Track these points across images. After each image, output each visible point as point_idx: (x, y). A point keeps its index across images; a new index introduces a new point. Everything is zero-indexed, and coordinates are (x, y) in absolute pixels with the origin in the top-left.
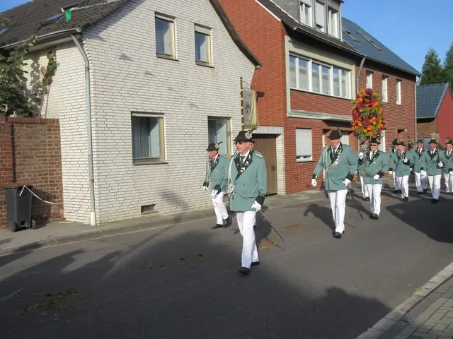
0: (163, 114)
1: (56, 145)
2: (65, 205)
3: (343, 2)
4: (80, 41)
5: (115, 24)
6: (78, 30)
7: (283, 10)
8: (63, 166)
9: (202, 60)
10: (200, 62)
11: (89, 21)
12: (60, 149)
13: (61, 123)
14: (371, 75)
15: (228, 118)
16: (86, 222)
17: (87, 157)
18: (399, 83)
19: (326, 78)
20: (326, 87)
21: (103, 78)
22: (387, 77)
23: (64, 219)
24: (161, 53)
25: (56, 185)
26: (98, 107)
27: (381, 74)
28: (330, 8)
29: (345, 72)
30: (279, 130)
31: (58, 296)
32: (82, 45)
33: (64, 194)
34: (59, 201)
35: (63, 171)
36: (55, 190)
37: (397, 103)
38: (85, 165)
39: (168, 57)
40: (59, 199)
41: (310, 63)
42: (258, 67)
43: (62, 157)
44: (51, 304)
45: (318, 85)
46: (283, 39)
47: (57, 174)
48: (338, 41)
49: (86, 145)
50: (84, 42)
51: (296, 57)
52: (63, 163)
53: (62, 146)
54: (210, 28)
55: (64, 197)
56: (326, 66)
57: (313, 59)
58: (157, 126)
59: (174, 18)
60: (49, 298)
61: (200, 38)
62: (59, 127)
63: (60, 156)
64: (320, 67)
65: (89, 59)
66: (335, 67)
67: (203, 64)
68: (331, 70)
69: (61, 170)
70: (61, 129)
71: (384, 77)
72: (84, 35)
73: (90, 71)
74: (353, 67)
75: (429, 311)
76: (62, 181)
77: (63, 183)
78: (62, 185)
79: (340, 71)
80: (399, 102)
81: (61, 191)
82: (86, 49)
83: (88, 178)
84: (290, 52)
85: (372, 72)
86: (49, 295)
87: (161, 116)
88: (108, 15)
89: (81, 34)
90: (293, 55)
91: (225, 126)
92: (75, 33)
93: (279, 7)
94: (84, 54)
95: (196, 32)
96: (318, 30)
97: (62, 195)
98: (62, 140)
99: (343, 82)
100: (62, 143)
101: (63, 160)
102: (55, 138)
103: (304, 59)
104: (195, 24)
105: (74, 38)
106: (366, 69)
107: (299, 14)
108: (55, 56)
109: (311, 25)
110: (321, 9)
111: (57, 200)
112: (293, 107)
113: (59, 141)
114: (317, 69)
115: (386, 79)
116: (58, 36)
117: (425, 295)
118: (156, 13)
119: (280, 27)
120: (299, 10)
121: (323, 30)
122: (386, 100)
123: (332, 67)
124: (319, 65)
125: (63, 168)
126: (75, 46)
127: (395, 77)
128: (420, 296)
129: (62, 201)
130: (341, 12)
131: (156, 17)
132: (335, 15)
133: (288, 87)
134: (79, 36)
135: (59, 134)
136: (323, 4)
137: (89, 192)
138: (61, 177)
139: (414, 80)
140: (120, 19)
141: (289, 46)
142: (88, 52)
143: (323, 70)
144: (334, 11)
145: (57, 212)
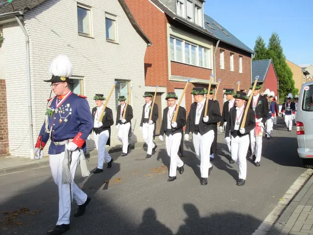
0: (83, 77)
1: (3, 99)
2: (10, 144)
3: (205, 2)
4: (22, 21)
5: (48, 10)
6: (21, 13)
7: (165, 6)
8: (8, 115)
9: (110, 38)
10: (109, 40)
11: (29, 7)
12: (6, 102)
13: (6, 83)
14: (223, 53)
15: (129, 81)
16: (27, 157)
17: (28, 108)
18: (241, 59)
19: (194, 53)
20: (194, 60)
21: (39, 49)
22: (233, 54)
23: (9, 155)
24: (81, 32)
25: (3, 129)
26: (35, 71)
27: (229, 52)
28: (196, 5)
29: (207, 50)
30: (163, 90)
31: (14, 214)
32: (24, 24)
33: (9, 136)
34: (6, 141)
35: (8, 119)
36: (3, 133)
37: (240, 72)
38: (26, 114)
39: (86, 36)
40: (6, 139)
41: (183, 43)
42: (149, 44)
43: (8, 108)
44: (9, 220)
45: (189, 59)
46: (166, 25)
47: (4, 121)
48: (202, 28)
49: (26, 99)
50: (25, 22)
51: (174, 38)
52: (8, 112)
53: (7, 100)
54: (116, 16)
55: (9, 138)
56: (194, 45)
57: (185, 40)
58: (79, 85)
59: (91, 7)
60: (7, 216)
61: (109, 22)
62: (5, 85)
63: (6, 107)
64: (190, 46)
65: (29, 35)
66: (201, 46)
67: (112, 41)
68: (197, 48)
69: (7, 118)
70: (7, 87)
71: (231, 54)
72: (25, 17)
73: (30, 44)
74: (211, 47)
75: (295, 215)
76: (7, 126)
77: (8, 127)
78: (7, 129)
79: (203, 49)
80: (241, 71)
81: (7, 134)
82: (27, 27)
83: (29, 124)
84: (170, 35)
85: (224, 51)
86: (7, 213)
87: (82, 78)
88: (43, 3)
89: (22, 16)
90: (172, 37)
91: (127, 86)
92: (18, 15)
93: (162, 3)
94: (25, 31)
95: (106, 18)
96: (188, 20)
97: (7, 136)
98: (7, 95)
99: (205, 56)
100: (7, 98)
101: (8, 110)
102: (2, 94)
103: (180, 40)
104: (106, 13)
105: (17, 18)
106: (220, 48)
107: (176, 8)
108: (2, 32)
109: (184, 16)
110: (190, 6)
111: (4, 140)
112: (172, 74)
113: (5, 96)
114: (188, 47)
115: (233, 55)
116: (5, 17)
117: (287, 203)
118: (78, 3)
119: (163, 17)
120: (176, 6)
121: (191, 21)
122: (232, 69)
123: (198, 46)
124: (189, 44)
125: (8, 117)
126: (18, 25)
127: (238, 54)
128: (283, 205)
129: (8, 141)
130: (203, 8)
131: (78, 7)
132: (199, 10)
133: (170, 59)
134: (21, 17)
135: (5, 91)
136: (192, 2)
137: (29, 134)
138: (7, 123)
139: (250, 56)
140: (51, 6)
141: (170, 30)
142: (28, 29)
143: (192, 48)
144: (199, 8)
145: (4, 149)
